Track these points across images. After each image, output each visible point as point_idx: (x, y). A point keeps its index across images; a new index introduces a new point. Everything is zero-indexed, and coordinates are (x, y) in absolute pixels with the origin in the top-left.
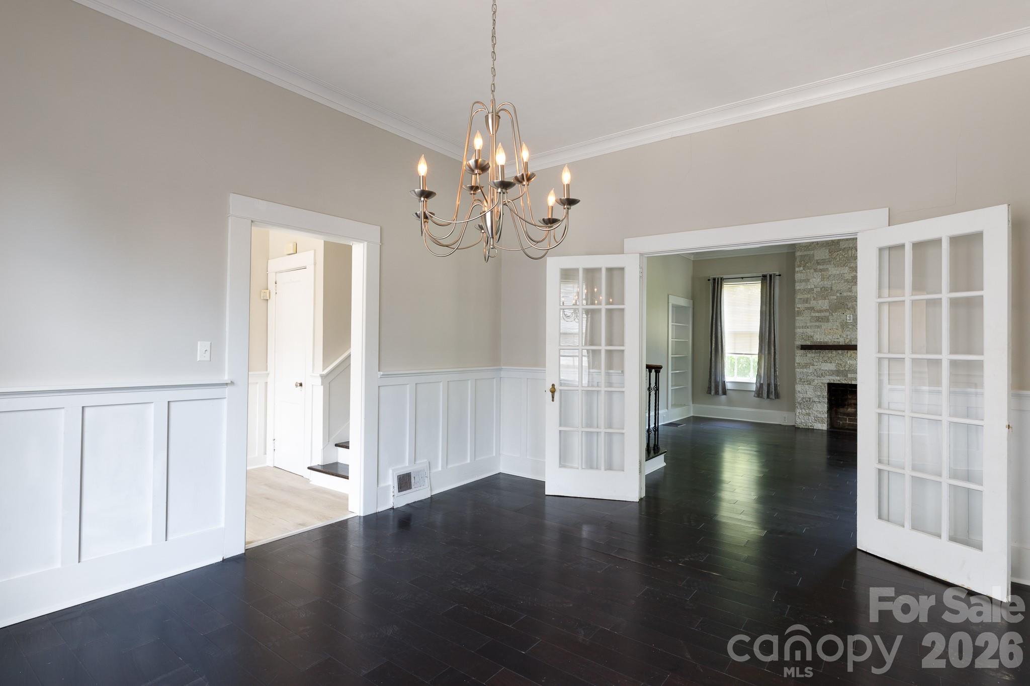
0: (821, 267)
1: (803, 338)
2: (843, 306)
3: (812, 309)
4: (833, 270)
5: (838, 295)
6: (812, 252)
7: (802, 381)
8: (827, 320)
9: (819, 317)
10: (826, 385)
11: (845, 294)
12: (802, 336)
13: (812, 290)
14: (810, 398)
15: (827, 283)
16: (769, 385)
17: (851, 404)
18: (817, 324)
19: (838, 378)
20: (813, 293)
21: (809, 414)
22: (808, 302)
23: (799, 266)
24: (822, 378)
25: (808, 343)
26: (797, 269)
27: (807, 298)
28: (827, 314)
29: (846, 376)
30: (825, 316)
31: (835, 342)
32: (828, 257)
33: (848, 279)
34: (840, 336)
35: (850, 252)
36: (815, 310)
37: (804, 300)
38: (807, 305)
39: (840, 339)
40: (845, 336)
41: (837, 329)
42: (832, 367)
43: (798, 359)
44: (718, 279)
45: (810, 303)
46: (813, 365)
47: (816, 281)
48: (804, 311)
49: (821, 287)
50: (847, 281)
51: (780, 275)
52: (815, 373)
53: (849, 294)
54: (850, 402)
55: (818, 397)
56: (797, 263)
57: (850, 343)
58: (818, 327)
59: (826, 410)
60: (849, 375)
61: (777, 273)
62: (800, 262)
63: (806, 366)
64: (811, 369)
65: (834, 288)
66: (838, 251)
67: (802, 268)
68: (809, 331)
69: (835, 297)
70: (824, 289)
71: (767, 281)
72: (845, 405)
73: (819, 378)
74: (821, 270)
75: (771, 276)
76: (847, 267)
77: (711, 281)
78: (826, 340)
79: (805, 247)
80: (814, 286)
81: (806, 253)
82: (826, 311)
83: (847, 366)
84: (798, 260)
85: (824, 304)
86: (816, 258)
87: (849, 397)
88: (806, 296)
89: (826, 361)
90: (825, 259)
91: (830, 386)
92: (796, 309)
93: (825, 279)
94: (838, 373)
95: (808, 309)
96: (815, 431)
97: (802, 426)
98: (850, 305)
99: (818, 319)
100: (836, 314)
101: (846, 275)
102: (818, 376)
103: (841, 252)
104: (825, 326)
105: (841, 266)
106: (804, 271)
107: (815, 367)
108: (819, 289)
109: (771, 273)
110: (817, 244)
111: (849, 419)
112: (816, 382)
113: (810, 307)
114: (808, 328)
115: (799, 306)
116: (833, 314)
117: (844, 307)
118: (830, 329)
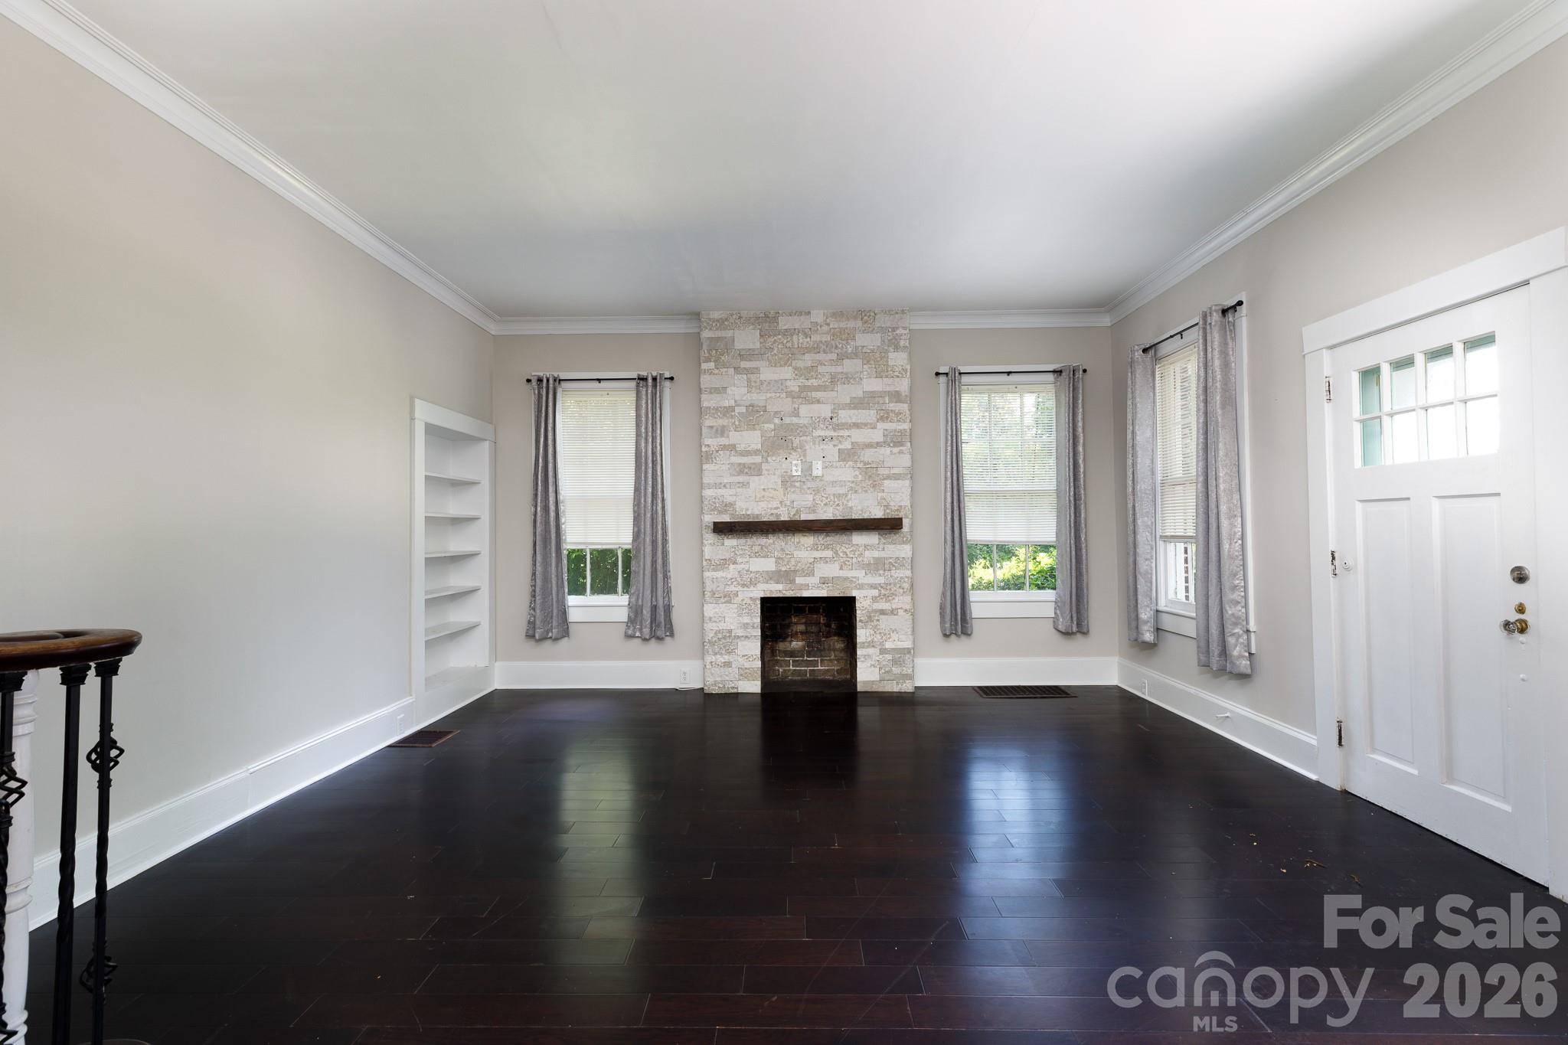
0: (744, 364)
1: (715, 509)
2: (786, 443)
3: (732, 448)
4: (768, 374)
5: (777, 421)
6: (729, 334)
7: (716, 596)
8: (756, 470)
9: (744, 464)
10: (759, 602)
11: (787, 420)
12: (715, 503)
13: (732, 409)
14: (730, 631)
15: (758, 398)
16: (654, 608)
17: (796, 633)
18: (741, 478)
19: (780, 587)
20: (732, 417)
21: (728, 664)
22: (725, 436)
23: (708, 360)
24: (752, 588)
25: (726, 518)
26: (704, 366)
27: (723, 427)
28: (758, 459)
29: (793, 582)
30: (754, 464)
31: (772, 514)
32: (758, 345)
33: (792, 391)
34: (781, 502)
35: (795, 338)
36: (736, 452)
37: (717, 430)
38: (723, 441)
39: (781, 509)
40: (788, 503)
41: (775, 490)
42: (768, 565)
43: (708, 552)
44: (548, 380)
45: (728, 437)
46: (735, 563)
47: (738, 392)
48: (717, 451)
49: (748, 404)
50: (790, 394)
51: (672, 379)
52: (739, 579)
53: (795, 420)
54: (795, 630)
55: (745, 626)
56: (704, 353)
57: (797, 518)
58: (745, 485)
59: (758, 652)
60: (799, 580)
61: (667, 375)
62: (709, 351)
63: (723, 564)
64: (732, 571)
65: (769, 408)
66: (775, 335)
67: (712, 365)
68: (727, 494)
69: (772, 426)
70: (752, 408)
71: (648, 385)
72: (787, 637)
73: (746, 589)
74: (748, 371)
75: (654, 379)
76: (790, 368)
77: (534, 383)
78: (757, 512)
79: (718, 321)
80: (735, 402)
81: (719, 334)
82: (756, 452)
83: (793, 562)
84: (705, 347)
85: (751, 439)
86: (739, 345)
87: (794, 620)
88: (721, 422)
89: (757, 555)
90: (753, 350)
91: (765, 601)
92: (704, 449)
93: (754, 389)
94: (778, 576)
95: (724, 448)
96: (740, 696)
97: (715, 690)
98: (796, 442)
99: (742, 469)
100: (774, 458)
101: (788, 383)
102: (744, 585)
103: (780, 337)
104: (755, 482)
105: (781, 366)
106: (716, 371)
107: (739, 567)
108: (743, 409)
109: (654, 374)
110: (740, 317)
111: (793, 661)
112: (741, 596)
113: (729, 445)
114: (725, 486)
115: (711, 442)
116: (769, 459)
117: (788, 447)
118: (764, 489)
